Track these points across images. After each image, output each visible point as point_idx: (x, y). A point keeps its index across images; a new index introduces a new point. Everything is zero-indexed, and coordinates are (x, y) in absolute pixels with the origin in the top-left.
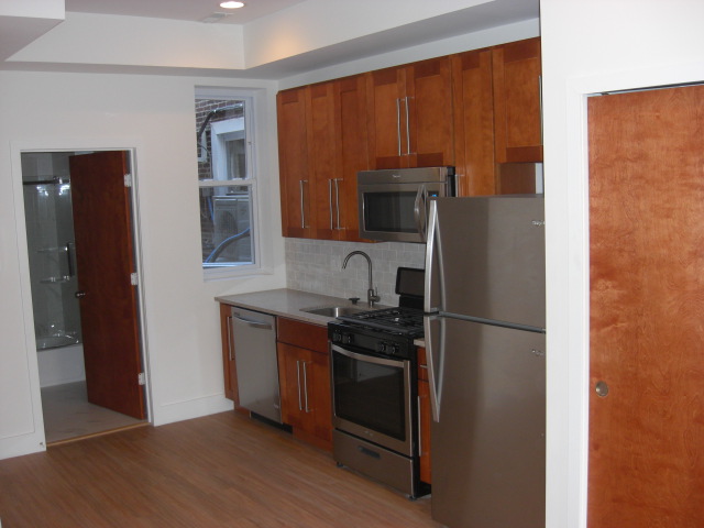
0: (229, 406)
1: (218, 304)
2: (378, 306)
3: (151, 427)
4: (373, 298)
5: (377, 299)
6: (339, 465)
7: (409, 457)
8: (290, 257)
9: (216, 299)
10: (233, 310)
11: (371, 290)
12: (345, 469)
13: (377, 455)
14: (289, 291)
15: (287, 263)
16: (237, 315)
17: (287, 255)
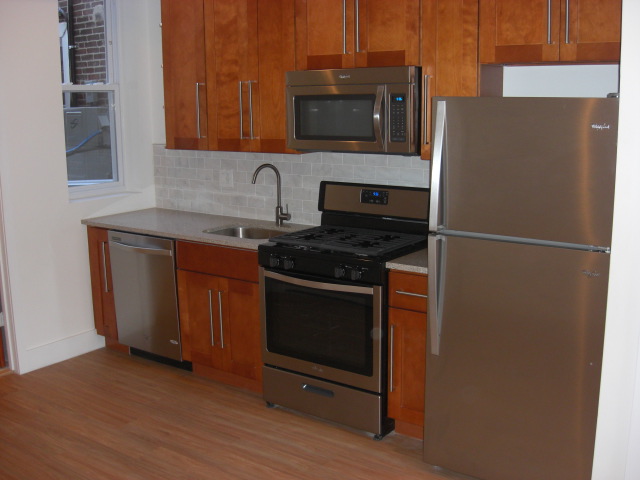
0: (100, 342)
1: (85, 227)
2: (288, 226)
3: (15, 376)
4: (282, 216)
5: (287, 216)
6: (269, 404)
7: (376, 394)
8: (160, 173)
9: (83, 222)
10: (111, 234)
11: (279, 207)
12: (277, 409)
13: (331, 393)
14: (159, 211)
15: (157, 181)
16: (118, 240)
17: (157, 171)
